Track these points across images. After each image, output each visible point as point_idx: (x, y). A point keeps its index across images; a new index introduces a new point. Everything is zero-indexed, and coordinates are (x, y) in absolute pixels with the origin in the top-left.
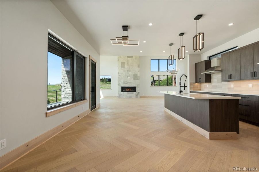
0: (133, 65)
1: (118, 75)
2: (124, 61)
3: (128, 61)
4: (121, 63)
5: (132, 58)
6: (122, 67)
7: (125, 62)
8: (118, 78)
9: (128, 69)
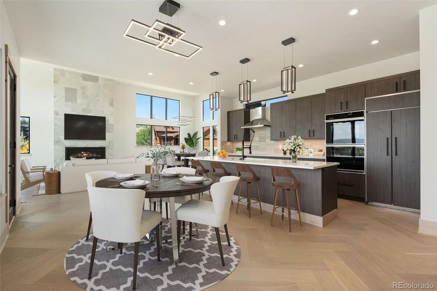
0: (98, 100)
1: (55, 119)
2: (73, 87)
3: (84, 88)
4: (64, 89)
5: (95, 83)
6: (67, 100)
7: (76, 90)
8: (55, 125)
9: (84, 107)
